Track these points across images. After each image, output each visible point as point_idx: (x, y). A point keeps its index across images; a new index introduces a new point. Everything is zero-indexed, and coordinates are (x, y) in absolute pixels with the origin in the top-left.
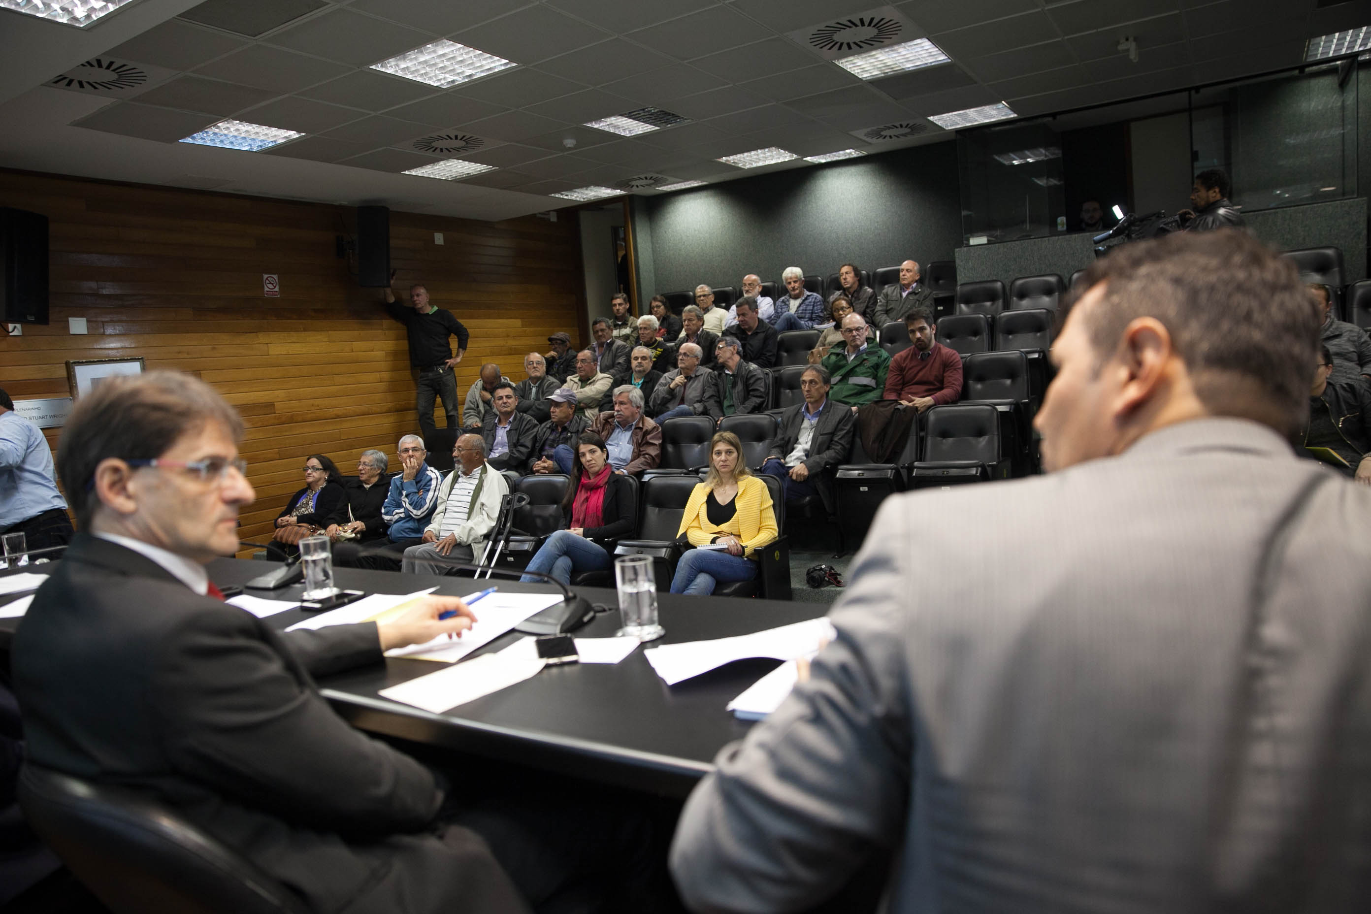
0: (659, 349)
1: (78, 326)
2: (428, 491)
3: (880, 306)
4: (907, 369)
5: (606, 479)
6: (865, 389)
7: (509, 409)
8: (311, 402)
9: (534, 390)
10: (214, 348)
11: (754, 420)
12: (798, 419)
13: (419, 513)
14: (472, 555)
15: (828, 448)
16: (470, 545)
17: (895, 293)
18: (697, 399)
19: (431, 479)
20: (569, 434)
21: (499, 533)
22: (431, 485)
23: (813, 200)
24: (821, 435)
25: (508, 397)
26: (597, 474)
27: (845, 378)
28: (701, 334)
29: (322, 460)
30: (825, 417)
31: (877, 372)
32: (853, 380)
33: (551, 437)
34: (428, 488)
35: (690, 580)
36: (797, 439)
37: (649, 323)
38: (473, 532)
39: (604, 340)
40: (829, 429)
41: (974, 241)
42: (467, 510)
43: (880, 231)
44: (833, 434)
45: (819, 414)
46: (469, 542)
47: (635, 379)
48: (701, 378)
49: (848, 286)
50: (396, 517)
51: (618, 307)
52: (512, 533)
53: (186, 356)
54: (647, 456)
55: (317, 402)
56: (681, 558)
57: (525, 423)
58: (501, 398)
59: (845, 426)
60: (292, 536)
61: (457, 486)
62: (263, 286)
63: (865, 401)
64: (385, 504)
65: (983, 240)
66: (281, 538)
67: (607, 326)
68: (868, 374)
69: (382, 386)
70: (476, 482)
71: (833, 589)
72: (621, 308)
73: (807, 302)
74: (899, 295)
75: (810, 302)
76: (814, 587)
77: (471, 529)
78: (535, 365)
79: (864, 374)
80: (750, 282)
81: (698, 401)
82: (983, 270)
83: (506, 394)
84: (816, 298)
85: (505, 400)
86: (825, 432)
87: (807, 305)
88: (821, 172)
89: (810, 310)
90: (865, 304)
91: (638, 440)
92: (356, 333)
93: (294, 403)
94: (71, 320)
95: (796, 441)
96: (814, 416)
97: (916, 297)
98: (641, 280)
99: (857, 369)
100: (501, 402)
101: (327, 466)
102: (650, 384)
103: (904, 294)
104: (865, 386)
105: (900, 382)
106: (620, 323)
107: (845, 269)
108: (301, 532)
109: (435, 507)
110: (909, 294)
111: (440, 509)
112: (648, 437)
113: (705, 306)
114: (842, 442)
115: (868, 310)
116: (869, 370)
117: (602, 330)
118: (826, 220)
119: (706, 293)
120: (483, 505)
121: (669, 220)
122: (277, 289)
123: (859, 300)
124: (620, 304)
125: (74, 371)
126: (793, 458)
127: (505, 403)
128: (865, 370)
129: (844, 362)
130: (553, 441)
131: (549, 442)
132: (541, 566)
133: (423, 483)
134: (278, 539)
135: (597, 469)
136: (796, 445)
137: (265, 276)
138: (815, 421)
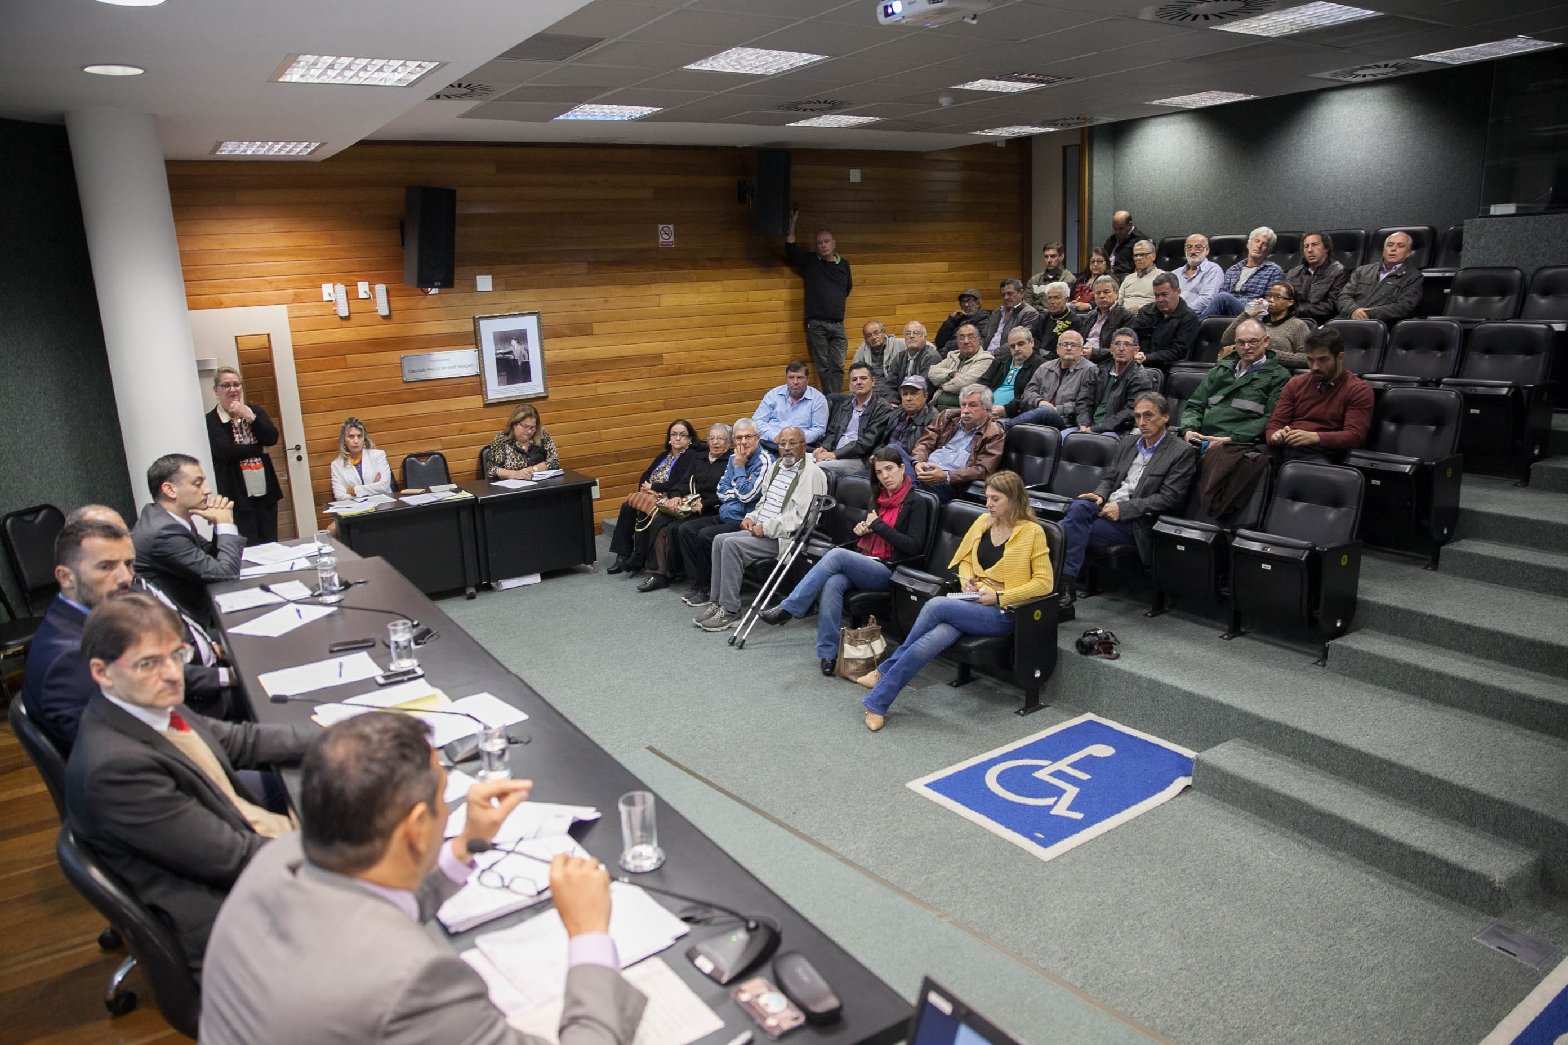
0: (1067, 322)
1: (484, 283)
2: (757, 476)
3: (1349, 288)
4: (1299, 400)
5: (902, 499)
6: (1249, 416)
7: (863, 391)
8: (701, 353)
9: (911, 363)
10: (606, 301)
11: (1098, 441)
12: (1133, 452)
13: (745, 497)
14: (778, 549)
15: (1158, 492)
16: (777, 539)
17: (1370, 275)
18: (1071, 397)
19: (761, 465)
20: (914, 427)
21: (803, 533)
22: (760, 471)
23: (1311, 132)
24: (1150, 475)
25: (862, 378)
26: (895, 492)
27: (1227, 398)
28: (1113, 310)
29: (688, 426)
30: (1160, 454)
31: (1267, 394)
32: (1238, 403)
33: (898, 428)
34: (757, 473)
35: (928, 628)
36: (1126, 476)
37: (1059, 290)
38: (780, 527)
39: (1010, 305)
40: (1161, 470)
41: (1496, 210)
42: (781, 505)
43: (1392, 178)
44: (1165, 476)
45: (1155, 451)
46: (776, 537)
47: (1014, 364)
48: (1079, 374)
49: (1315, 260)
50: (728, 497)
51: (1049, 259)
52: (812, 535)
53: (579, 309)
54: (980, 467)
55: (707, 353)
56: (926, 603)
57: (877, 408)
58: (856, 379)
59: (1180, 468)
60: (641, 502)
61: (778, 477)
62: (658, 237)
63: (1242, 431)
64: (721, 482)
65: (1510, 209)
66: (632, 503)
67: (1015, 289)
68: (1254, 398)
69: (780, 337)
70: (794, 475)
71: (1099, 660)
72: (1053, 260)
73: (1263, 273)
74: (1375, 277)
75: (1266, 275)
76: (1081, 653)
77: (779, 524)
78: (912, 335)
79: (1249, 397)
80: (1197, 244)
81: (1071, 400)
82: (1500, 251)
83: (861, 375)
84: (1274, 271)
85: (859, 381)
86: (1155, 473)
87: (1261, 278)
88: (1325, 95)
89: (1263, 284)
90: (1329, 285)
91: (976, 447)
92: (752, 282)
93: (683, 355)
94: (478, 277)
95: (1125, 477)
96: (1149, 451)
97: (1396, 282)
98: (1094, 221)
99: (1245, 391)
100: (855, 383)
101: (691, 433)
102: (1029, 372)
103: (1383, 276)
104: (1249, 411)
105: (1291, 414)
106: (1051, 277)
107: (1310, 239)
108: (649, 499)
109: (760, 495)
110: (1388, 277)
111: (762, 499)
112: (987, 446)
113: (1142, 267)
114: (1174, 487)
115: (1331, 293)
116: (1257, 393)
117: (1009, 293)
118: (1324, 160)
119: (1145, 252)
120: (793, 501)
121: (1135, 148)
122: (672, 239)
123: (1323, 278)
124: (1053, 256)
125: (479, 326)
126: (1116, 497)
127: (859, 385)
128: (1252, 392)
129: (1230, 379)
130: (900, 432)
131: (894, 433)
132: (812, 582)
133: (754, 467)
134: (630, 504)
135: (894, 486)
136: (1123, 483)
137: (661, 227)
138: (1148, 457)
